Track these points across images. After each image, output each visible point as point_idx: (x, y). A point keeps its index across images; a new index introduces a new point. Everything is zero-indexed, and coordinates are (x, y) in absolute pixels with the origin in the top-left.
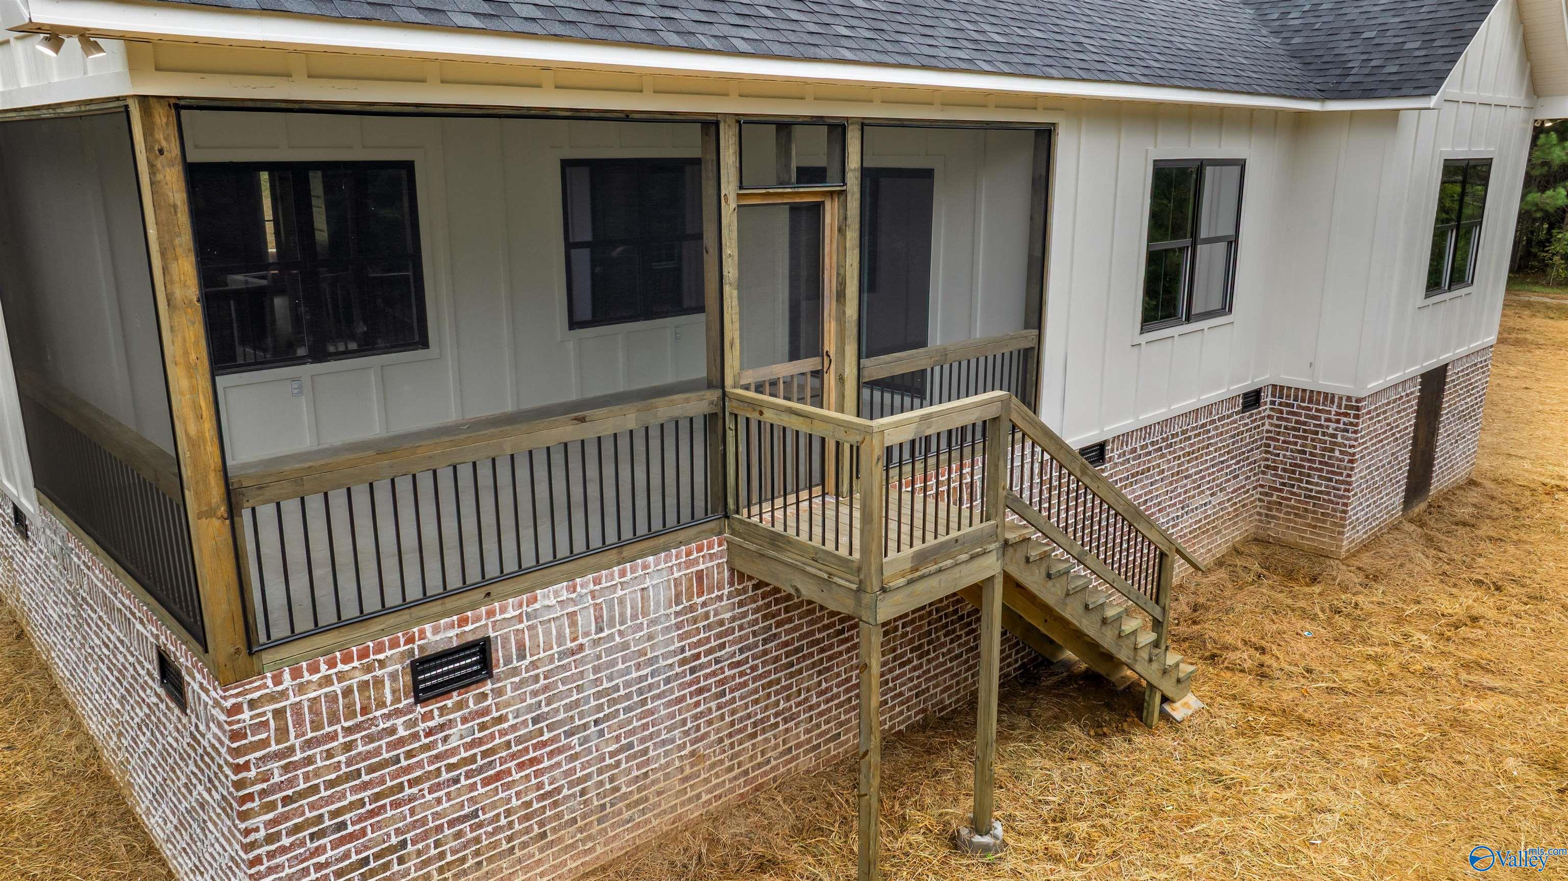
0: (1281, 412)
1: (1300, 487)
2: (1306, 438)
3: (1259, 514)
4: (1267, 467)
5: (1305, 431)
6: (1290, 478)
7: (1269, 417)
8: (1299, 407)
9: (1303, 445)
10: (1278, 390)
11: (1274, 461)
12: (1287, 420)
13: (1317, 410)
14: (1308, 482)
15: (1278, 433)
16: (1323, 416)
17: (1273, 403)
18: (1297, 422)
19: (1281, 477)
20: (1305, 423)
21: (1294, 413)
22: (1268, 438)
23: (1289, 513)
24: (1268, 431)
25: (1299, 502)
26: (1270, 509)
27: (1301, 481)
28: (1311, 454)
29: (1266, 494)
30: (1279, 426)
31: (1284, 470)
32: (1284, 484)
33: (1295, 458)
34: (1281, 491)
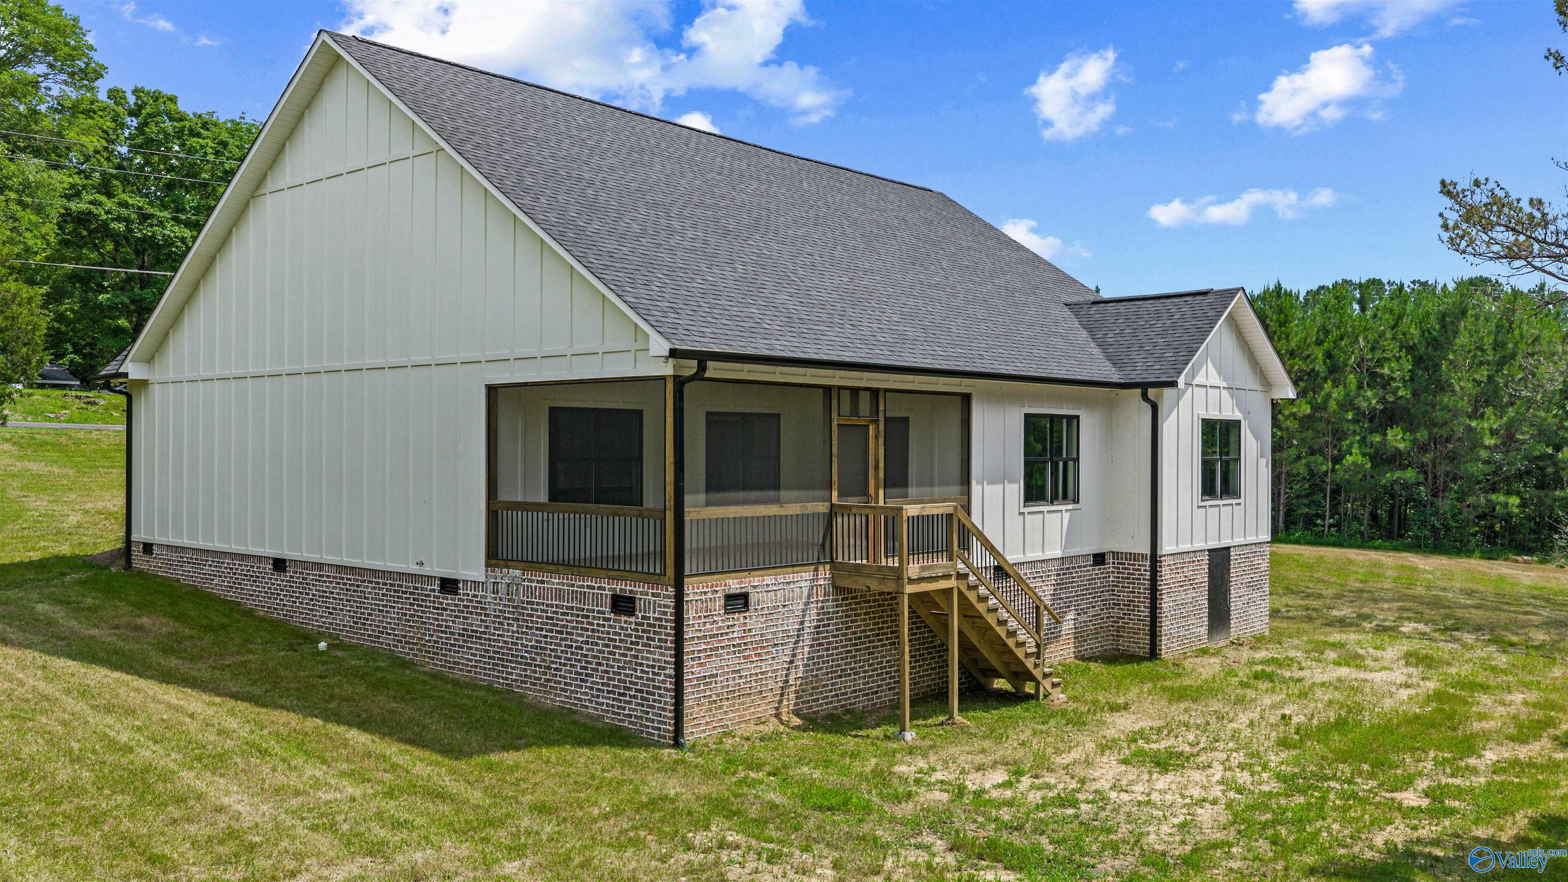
0: (1119, 568)
1: (1134, 615)
2: (1134, 583)
3: (1113, 635)
4: (1114, 604)
5: (1133, 579)
6: (1128, 610)
7: (1113, 572)
8: (1129, 564)
9: (1133, 588)
10: (1115, 555)
11: (1118, 600)
12: (1122, 573)
13: (1139, 565)
14: (1138, 611)
15: (1118, 582)
16: (1143, 568)
17: (1114, 563)
18: (1128, 574)
19: (1123, 610)
20: (1133, 574)
21: (1126, 569)
22: (1113, 586)
23: (1129, 633)
24: (1113, 581)
25: (1134, 624)
26: (1118, 632)
27: (1134, 611)
28: (1138, 593)
29: (1116, 622)
30: (1118, 577)
31: (1124, 605)
32: (1124, 614)
33: (1129, 597)
34: (1124, 618)
